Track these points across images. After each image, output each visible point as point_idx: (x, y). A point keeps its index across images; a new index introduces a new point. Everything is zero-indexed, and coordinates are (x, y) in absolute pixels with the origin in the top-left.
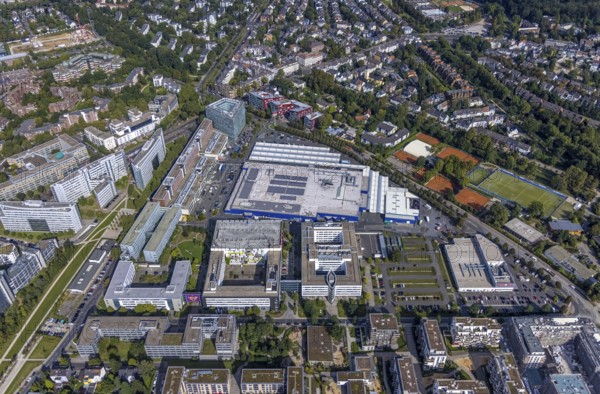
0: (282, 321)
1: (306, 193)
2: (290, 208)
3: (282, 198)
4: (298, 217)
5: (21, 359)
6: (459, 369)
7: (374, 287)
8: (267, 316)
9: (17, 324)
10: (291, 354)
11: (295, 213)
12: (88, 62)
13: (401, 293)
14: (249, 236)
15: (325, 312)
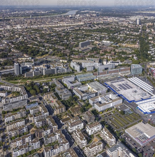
0: (79, 103)
1: (126, 90)
2: (117, 90)
3: (119, 87)
4: (116, 92)
5: (45, 80)
6: (92, 139)
7: (107, 114)
8: (79, 100)
9: (52, 76)
10: (71, 107)
11: (116, 91)
12: (126, 50)
13: (110, 119)
14: (97, 87)
15: (89, 108)
